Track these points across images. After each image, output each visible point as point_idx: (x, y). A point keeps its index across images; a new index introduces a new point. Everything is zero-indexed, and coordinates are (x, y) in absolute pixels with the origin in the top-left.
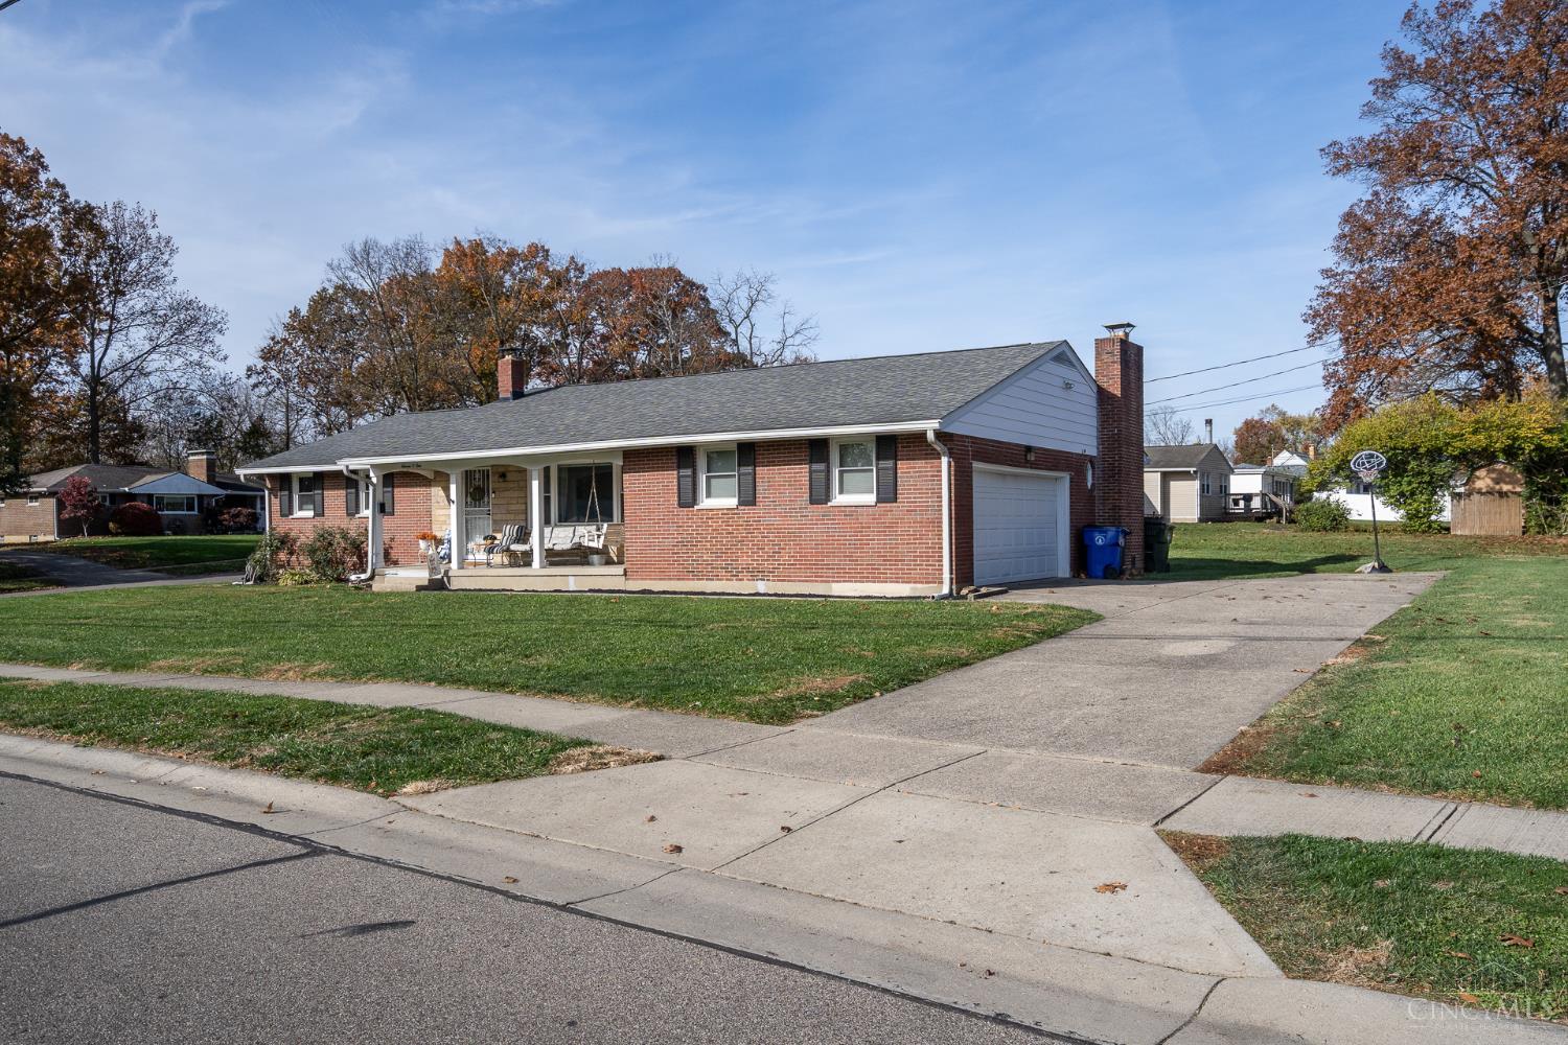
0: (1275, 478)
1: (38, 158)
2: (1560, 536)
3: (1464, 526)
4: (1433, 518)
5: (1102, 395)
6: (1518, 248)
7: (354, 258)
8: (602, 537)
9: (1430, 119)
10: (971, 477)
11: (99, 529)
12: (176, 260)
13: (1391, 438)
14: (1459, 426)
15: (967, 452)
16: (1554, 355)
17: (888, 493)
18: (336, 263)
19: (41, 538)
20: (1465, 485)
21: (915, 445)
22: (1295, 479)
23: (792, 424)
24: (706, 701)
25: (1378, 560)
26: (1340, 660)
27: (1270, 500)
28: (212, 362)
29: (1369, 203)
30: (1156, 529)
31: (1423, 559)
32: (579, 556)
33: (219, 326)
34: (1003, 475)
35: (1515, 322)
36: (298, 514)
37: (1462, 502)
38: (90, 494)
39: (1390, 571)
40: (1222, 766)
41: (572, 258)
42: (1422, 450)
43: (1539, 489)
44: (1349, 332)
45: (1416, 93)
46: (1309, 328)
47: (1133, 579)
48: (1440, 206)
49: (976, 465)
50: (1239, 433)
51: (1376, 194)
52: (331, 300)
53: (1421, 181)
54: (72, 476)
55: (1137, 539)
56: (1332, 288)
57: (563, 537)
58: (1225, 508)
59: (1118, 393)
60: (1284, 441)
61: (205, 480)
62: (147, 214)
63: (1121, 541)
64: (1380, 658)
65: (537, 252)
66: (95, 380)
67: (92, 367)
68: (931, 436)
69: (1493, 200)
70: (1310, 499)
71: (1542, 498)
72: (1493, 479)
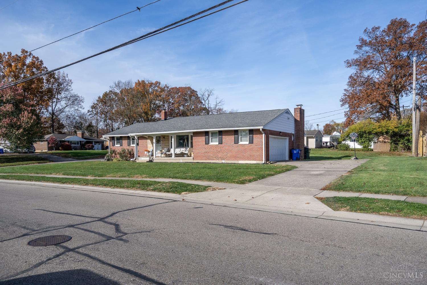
0: (333, 138)
1: (41, 61)
2: (398, 152)
3: (376, 149)
4: (369, 147)
5: (296, 120)
6: (390, 85)
7: (116, 85)
8: (188, 151)
9: (370, 55)
10: (269, 138)
11: (57, 149)
12: (72, 85)
13: (360, 129)
14: (375, 126)
15: (268, 133)
16: (398, 110)
17: (251, 142)
18: (111, 86)
19: (44, 151)
20: (377, 140)
21: (258, 131)
22: (338, 138)
23: (231, 127)
24: (228, 180)
25: (355, 156)
26: (345, 174)
27: (332, 143)
28: (80, 109)
29: (356, 74)
30: (307, 150)
31: (365, 156)
32: (182, 155)
33: (82, 101)
34: (275, 138)
35: (388, 102)
36: (116, 145)
37: (376, 144)
38: (55, 141)
39: (358, 159)
40: (324, 189)
41: (166, 85)
42: (367, 132)
43: (393, 141)
44: (350, 104)
45: (367, 48)
46: (341, 103)
47: (302, 160)
48: (372, 75)
49: (270, 136)
50: (324, 127)
51: (357, 71)
52: (108, 95)
53: (368, 69)
54: (51, 136)
55: (303, 152)
56: (347, 94)
57: (178, 151)
58: (321, 145)
59: (299, 120)
60: (335, 129)
61: (81, 137)
62: (65, 74)
63: (300, 152)
64: (352, 174)
65: (157, 83)
66: (53, 114)
67: (52, 110)
68: (261, 130)
69: (384, 74)
70: (341, 143)
71: (394, 143)
72: (383, 138)
